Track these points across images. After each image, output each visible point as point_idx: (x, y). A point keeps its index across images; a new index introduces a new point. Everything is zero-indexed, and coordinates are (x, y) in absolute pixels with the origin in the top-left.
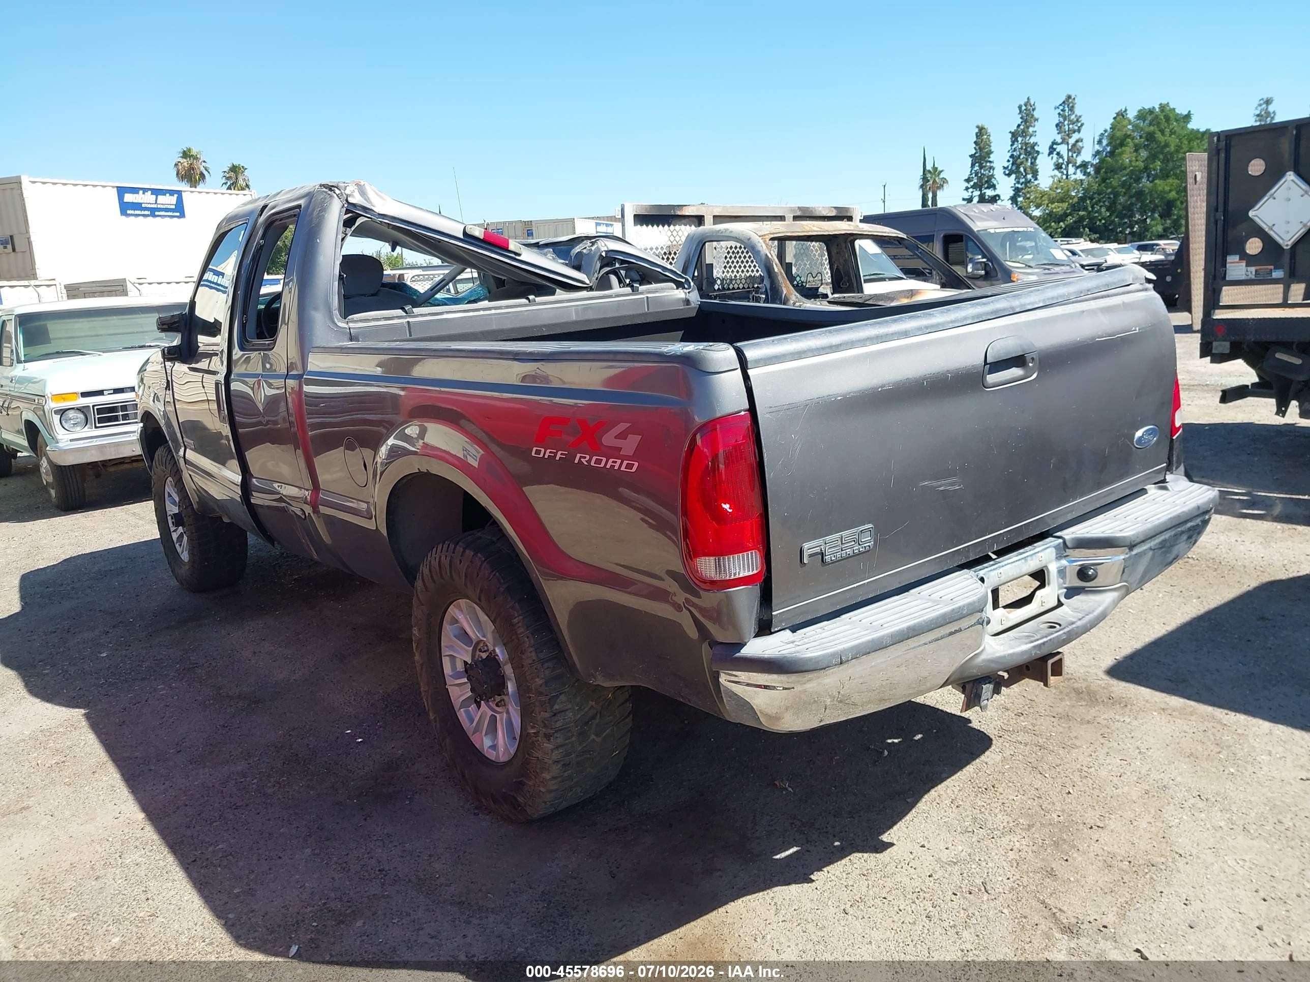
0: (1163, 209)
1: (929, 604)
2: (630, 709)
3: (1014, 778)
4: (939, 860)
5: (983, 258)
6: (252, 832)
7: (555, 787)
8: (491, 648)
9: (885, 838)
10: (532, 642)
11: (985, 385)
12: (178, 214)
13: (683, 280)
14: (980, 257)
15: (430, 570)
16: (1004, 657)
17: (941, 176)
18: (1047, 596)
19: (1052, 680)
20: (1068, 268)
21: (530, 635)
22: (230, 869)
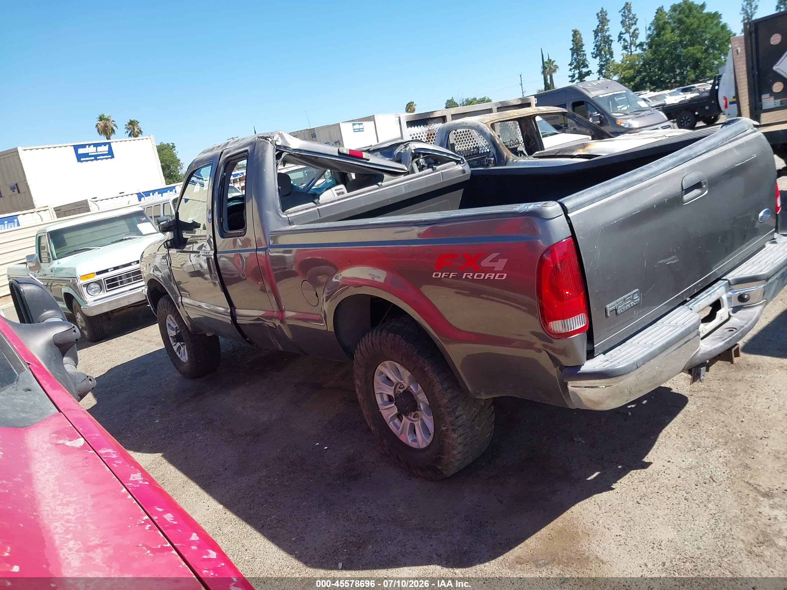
0: (693, 65)
1: (671, 328)
2: (493, 410)
3: (708, 417)
4: (681, 468)
5: (598, 113)
6: (287, 507)
7: (460, 458)
8: (406, 386)
9: (646, 460)
10: (438, 380)
11: (684, 202)
12: (110, 156)
13: (460, 159)
14: (596, 113)
15: (366, 348)
16: (711, 351)
17: (554, 64)
18: (722, 314)
19: (735, 360)
20: (649, 111)
21: (436, 376)
22: (284, 528)
